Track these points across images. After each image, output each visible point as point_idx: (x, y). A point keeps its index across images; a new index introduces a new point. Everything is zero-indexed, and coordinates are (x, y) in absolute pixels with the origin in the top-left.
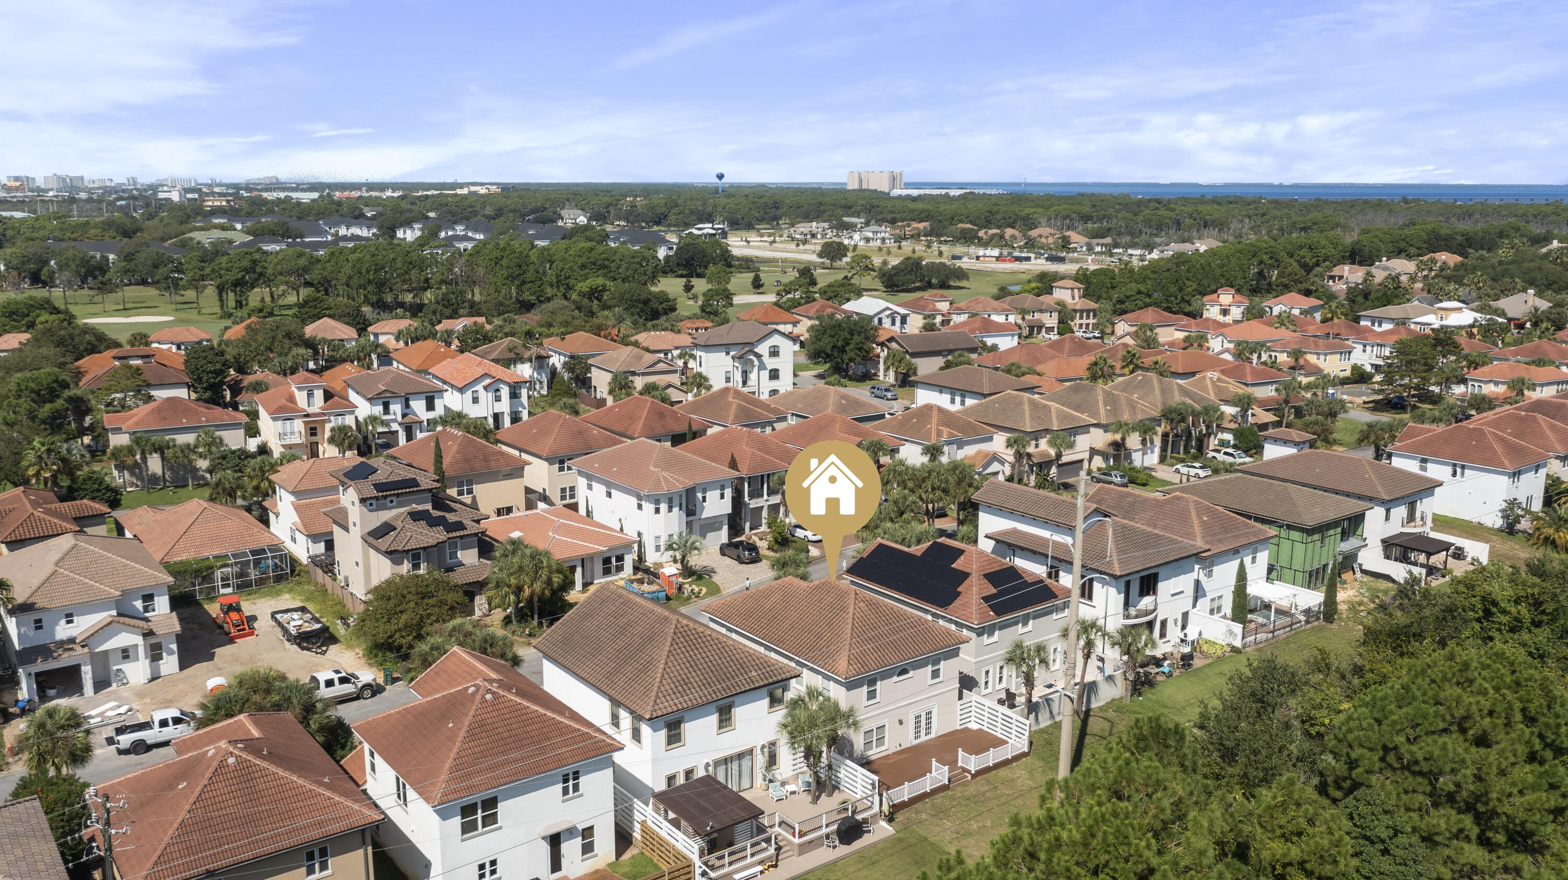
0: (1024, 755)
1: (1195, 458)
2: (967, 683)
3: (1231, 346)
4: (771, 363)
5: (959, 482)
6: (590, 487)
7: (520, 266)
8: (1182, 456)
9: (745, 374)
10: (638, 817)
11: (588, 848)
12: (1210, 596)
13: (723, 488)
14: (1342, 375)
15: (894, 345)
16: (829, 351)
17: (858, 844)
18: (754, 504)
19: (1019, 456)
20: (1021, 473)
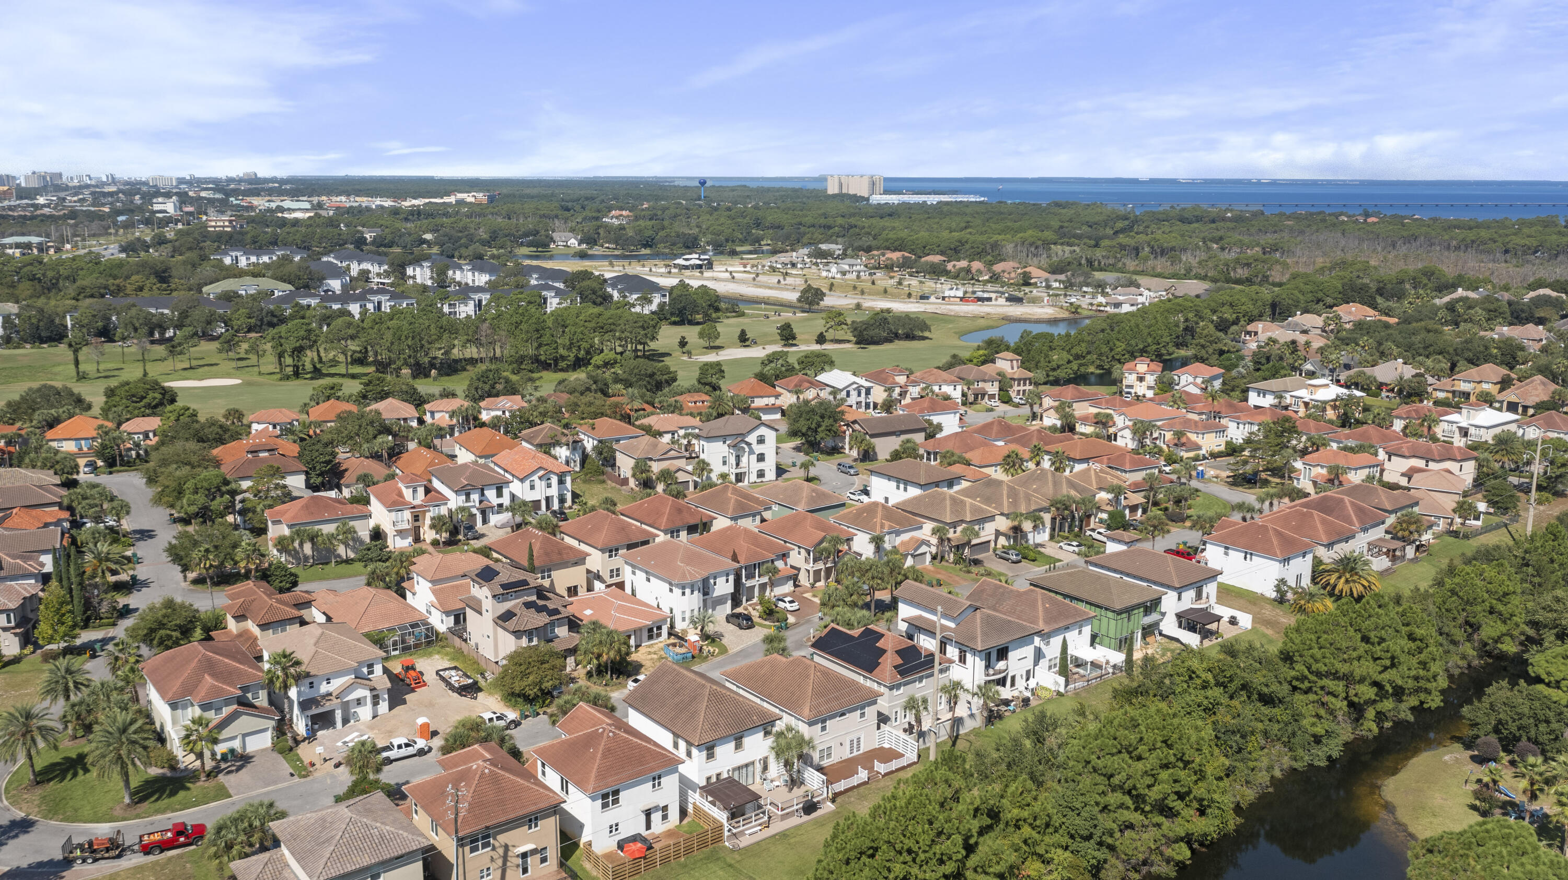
0: (914, 763)
1: (1077, 536)
2: (883, 719)
3: (1130, 423)
4: (758, 449)
5: (892, 571)
6: (634, 573)
7: (537, 331)
8: (1066, 534)
9: (738, 458)
10: (690, 800)
11: (665, 817)
12: (1048, 658)
13: (727, 575)
14: (1217, 449)
15: (857, 427)
16: (804, 430)
17: (814, 815)
18: (749, 583)
19: (941, 540)
20: (943, 552)
